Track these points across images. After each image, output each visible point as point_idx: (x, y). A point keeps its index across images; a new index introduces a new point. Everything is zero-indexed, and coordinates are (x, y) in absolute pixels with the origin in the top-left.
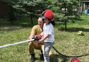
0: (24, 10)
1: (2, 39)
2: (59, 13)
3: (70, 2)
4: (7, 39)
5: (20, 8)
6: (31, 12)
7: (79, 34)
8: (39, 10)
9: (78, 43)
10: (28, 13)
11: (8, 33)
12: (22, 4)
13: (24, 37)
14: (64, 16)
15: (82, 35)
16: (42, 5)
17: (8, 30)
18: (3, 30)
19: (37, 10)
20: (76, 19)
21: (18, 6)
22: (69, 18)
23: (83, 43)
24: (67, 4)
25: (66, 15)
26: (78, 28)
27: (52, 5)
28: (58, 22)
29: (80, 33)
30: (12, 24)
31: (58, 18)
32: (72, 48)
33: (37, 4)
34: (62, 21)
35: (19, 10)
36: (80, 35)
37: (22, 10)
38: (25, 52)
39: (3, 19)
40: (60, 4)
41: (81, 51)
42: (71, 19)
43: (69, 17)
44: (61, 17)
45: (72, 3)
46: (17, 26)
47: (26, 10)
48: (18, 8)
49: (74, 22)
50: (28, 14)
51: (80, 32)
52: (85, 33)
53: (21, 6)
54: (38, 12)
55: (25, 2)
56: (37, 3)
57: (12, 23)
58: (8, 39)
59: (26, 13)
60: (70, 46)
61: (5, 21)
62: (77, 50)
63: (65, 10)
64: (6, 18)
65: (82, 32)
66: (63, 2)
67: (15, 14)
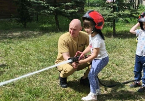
1: (12, 52)
2: (103, 6)
4: (18, 52)
6: (55, 7)
8: (69, 3)
10: (51, 7)
11: (20, 42)
13: (47, 48)
14: (111, 12)
17: (20, 37)
18: (11, 38)
19: (65, 3)
20: (131, 16)
22: (120, 15)
25: (114, 11)
30: (25, 28)
32: (128, 65)
34: (109, 20)
35: (35, 3)
37: (40, 3)
38: (50, 74)
39: (9, 19)
42: (123, 16)
43: (120, 12)
44: (107, 13)
46: (34, 31)
47: (47, 3)
49: (127, 22)
50: (51, 10)
54: (67, 6)
57: (25, 25)
58: (21, 52)
59: (48, 8)
60: (124, 61)
61: (14, 23)
64: (13, 17)
67: (29, 11)
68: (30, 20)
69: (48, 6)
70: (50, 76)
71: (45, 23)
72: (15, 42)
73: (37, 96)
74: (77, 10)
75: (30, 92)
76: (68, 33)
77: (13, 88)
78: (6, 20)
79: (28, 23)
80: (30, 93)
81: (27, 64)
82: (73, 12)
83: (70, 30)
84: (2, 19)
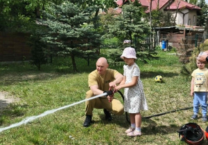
0: (60, 44)
1: (31, 93)
2: (122, 47)
3: (139, 29)
4: (38, 92)
5: (54, 40)
6: (72, 48)
7: (156, 80)
8: (86, 44)
9: (157, 94)
10: (68, 48)
11: (37, 84)
12: (58, 34)
13: (67, 89)
15: (162, 82)
16: (90, 35)
17: (35, 80)
18: (27, 81)
19: (82, 44)
20: (149, 56)
21: (50, 38)
22: (138, 56)
23: (165, 94)
24: (133, 32)
26: (153, 71)
27: (108, 35)
28: (121, 62)
29: (158, 80)
30: (39, 70)
33: (82, 34)
35: (52, 44)
36: (158, 82)
37: (57, 44)
39: (21, 62)
40: (123, 32)
41: (164, 107)
42: (142, 56)
45: (142, 30)
46: (49, 73)
47: (64, 44)
48: (51, 42)
49: (146, 62)
50: (68, 51)
51: (159, 78)
52: (165, 79)
53: (56, 39)
54: (85, 47)
55: (62, 31)
56: (82, 32)
57: (39, 67)
59: (64, 49)
61: (27, 64)
62: (158, 105)
64: (26, 60)
65: (161, 77)
66: (127, 28)
67: (45, 52)
68: (45, 62)
69: (65, 47)
70: (75, 114)
71: (60, 65)
72: (32, 83)
73: (65, 131)
74: (95, 51)
76: (96, 70)
77: (39, 126)
78: (18, 62)
79: (42, 66)
80: (58, 129)
81: (48, 104)
82: (91, 53)
83: (97, 67)
84: (13, 62)
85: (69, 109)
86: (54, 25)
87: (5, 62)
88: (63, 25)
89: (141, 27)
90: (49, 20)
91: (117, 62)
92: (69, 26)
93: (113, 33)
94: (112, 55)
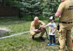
0: (27, 11)
1: (15, 28)
3: (54, 5)
4: (17, 28)
5: (25, 9)
8: (36, 11)
10: (30, 12)
11: (18, 24)
12: (26, 7)
13: (28, 26)
14: (51, 13)
16: (37, 7)
19: (34, 10)
24: (52, 6)
25: (52, 13)
27: (43, 7)
28: (47, 17)
31: (47, 15)
35: (24, 11)
38: (28, 34)
39: (15, 17)
40: (48, 6)
44: (49, 14)
45: (55, 5)
46: (24, 21)
55: (27, 6)
56: (35, 6)
63: (52, 10)
64: (17, 16)
66: (50, 5)
67: (22, 13)
74: (39, 13)
75: (20, 40)
77: (15, 39)
79: (22, 18)
82: (37, 14)
84: (12, 17)
85: (26, 33)
86: (25, 4)
87: (10, 17)
88: (28, 4)
89: (55, 4)
90: (23, 2)
91: (46, 17)
92: (30, 4)
93: (45, 6)
94: (45, 14)
